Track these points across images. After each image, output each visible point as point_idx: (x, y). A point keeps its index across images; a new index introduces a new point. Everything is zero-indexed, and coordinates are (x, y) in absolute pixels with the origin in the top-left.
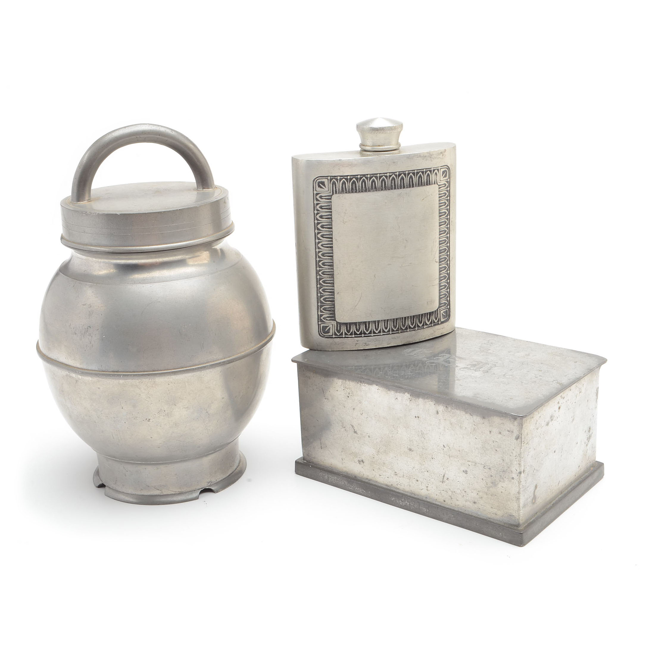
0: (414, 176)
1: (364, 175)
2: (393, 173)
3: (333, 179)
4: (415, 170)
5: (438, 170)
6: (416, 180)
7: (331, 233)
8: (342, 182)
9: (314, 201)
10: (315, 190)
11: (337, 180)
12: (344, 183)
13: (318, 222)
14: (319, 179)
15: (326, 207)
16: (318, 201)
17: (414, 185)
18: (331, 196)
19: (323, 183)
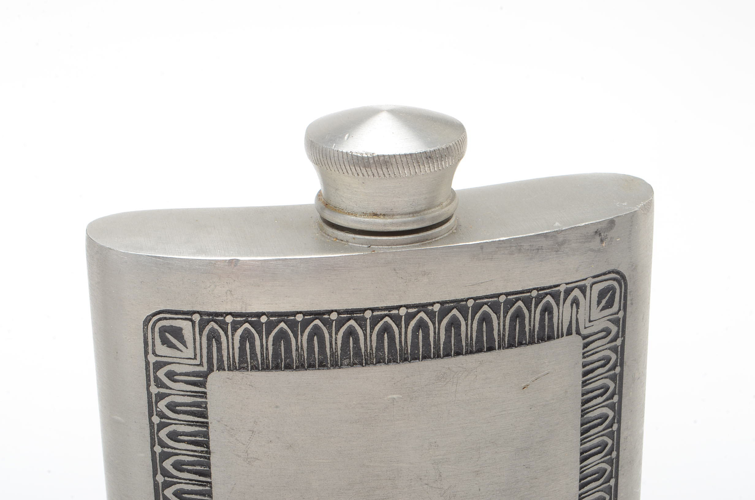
0: (497, 312)
1: (318, 314)
2: (422, 307)
3: (208, 322)
4: (498, 296)
5: (583, 290)
6: (504, 325)
7: (207, 488)
8: (240, 332)
9: (148, 386)
10: (150, 351)
11: (223, 325)
12: (247, 337)
13: (166, 450)
14: (165, 319)
15: (189, 409)
16: (160, 387)
17: (497, 343)
18: (205, 375)
19: (177, 333)
